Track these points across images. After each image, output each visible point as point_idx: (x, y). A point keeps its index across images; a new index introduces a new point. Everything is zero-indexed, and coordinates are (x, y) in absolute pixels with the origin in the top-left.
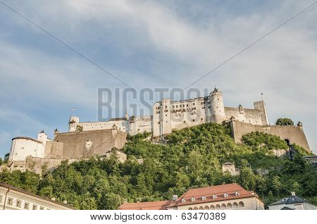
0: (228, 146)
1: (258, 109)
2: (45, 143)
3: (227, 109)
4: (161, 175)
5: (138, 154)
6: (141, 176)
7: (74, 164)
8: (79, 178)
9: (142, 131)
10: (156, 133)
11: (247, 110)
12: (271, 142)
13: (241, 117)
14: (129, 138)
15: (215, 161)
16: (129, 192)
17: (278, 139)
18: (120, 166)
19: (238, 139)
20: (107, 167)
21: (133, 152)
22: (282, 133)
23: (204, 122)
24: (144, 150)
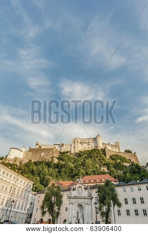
0: (103, 159)
1: (116, 145)
2: (24, 151)
3: (103, 144)
4: (72, 170)
5: (63, 160)
6: (63, 169)
7: (35, 162)
8: (35, 168)
9: (66, 151)
10: (72, 152)
11: (112, 145)
12: (123, 159)
13: (109, 148)
14: (60, 153)
15: (97, 165)
16: (56, 176)
17: (126, 158)
18: (55, 164)
19: (108, 157)
20: (48, 165)
21: (61, 159)
22: (127, 156)
23: (93, 148)
24: (66, 159)
